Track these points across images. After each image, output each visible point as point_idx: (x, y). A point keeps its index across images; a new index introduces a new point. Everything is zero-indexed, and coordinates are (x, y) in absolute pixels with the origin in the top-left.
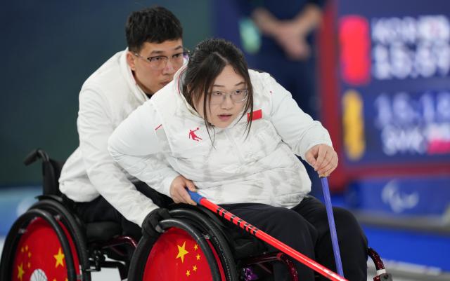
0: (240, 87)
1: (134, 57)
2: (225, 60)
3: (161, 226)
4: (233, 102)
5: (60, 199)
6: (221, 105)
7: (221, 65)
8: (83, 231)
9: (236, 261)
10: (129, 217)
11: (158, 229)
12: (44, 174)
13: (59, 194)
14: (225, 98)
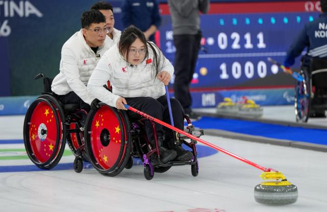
0: (143, 48)
1: (86, 30)
2: (136, 36)
3: (99, 105)
4: (140, 54)
5: (51, 94)
6: (135, 55)
7: (135, 38)
8: (63, 107)
9: (130, 120)
10: (86, 101)
11: (98, 107)
12: (44, 84)
13: (51, 91)
14: (136, 52)
